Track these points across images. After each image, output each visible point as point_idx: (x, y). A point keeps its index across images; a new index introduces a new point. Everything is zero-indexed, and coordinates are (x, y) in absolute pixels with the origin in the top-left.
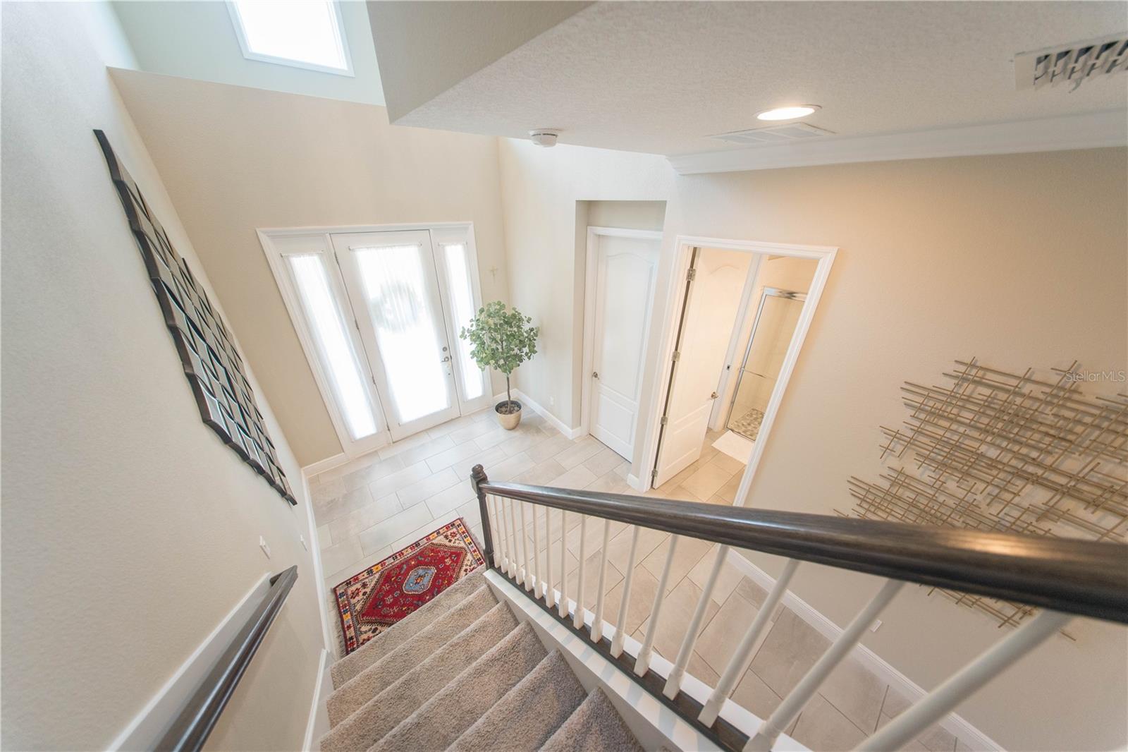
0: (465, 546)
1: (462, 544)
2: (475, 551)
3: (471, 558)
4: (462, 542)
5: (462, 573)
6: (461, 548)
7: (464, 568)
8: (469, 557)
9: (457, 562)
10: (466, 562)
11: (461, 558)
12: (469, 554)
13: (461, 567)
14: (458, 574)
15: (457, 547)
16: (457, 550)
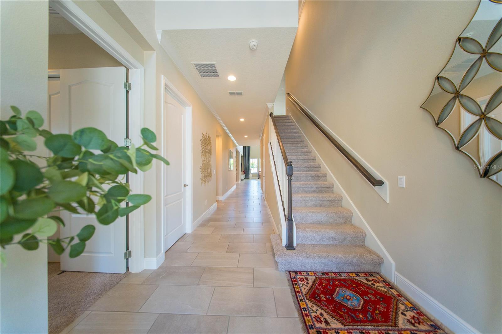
0: (307, 301)
1: (309, 303)
2: (298, 292)
3: (302, 289)
4: (309, 306)
5: (310, 282)
6: (311, 301)
7: (309, 286)
8: (304, 291)
9: (315, 293)
10: (307, 288)
11: (310, 293)
12: (304, 292)
13: (312, 287)
14: (314, 283)
15: (315, 304)
16: (315, 301)
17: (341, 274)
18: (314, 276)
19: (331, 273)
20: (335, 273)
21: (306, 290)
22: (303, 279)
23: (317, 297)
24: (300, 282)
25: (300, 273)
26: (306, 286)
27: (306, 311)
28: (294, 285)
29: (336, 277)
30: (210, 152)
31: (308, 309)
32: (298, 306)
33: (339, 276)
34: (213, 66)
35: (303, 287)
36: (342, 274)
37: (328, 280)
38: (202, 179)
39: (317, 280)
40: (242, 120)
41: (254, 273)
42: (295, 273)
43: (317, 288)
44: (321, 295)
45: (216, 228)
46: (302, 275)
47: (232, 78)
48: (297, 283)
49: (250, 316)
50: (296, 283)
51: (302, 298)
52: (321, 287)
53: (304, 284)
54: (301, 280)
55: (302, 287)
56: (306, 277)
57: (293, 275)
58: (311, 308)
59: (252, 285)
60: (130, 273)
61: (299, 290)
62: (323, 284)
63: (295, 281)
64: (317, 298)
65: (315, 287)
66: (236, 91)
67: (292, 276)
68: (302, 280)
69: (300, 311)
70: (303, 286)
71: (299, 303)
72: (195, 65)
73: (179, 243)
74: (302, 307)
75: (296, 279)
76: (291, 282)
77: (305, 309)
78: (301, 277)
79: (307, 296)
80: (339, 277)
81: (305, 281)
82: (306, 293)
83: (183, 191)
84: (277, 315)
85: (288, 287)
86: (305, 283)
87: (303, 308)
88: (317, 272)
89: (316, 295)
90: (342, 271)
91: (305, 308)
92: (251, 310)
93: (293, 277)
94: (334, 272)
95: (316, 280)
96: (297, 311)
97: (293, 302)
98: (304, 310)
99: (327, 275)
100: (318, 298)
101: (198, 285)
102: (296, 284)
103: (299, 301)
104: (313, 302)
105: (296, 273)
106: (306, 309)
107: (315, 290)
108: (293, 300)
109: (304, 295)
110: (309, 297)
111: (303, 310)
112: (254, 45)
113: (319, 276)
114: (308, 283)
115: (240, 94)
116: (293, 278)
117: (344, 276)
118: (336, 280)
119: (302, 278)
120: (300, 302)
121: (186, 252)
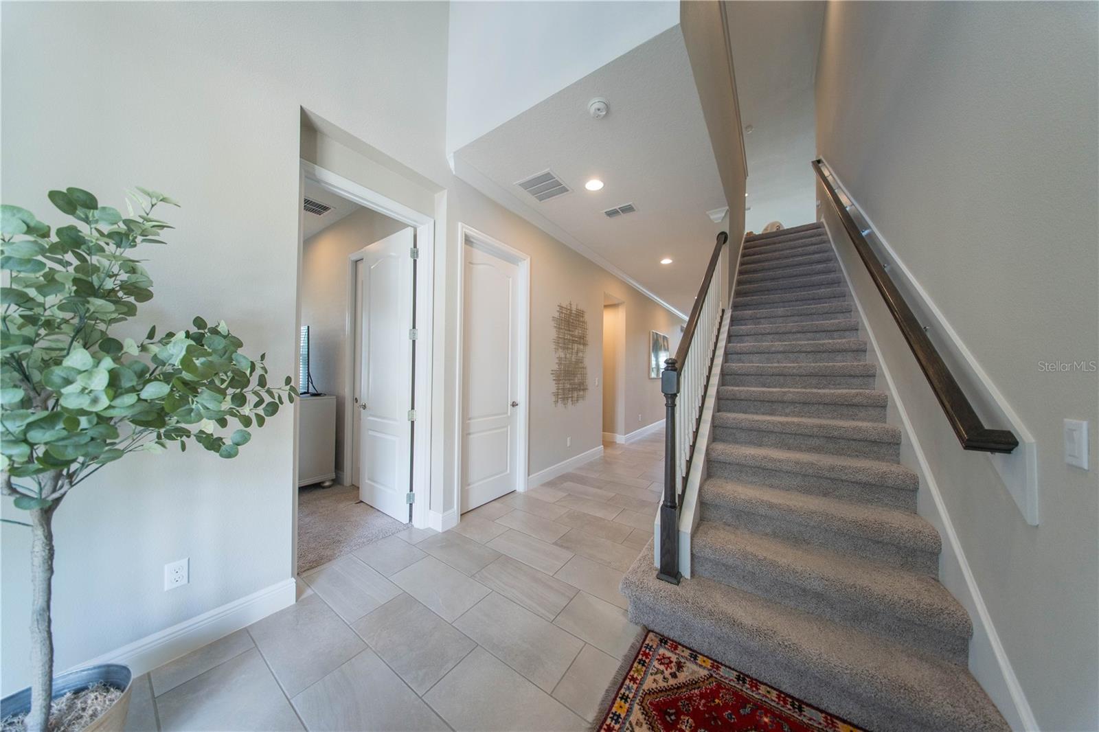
0: (636, 707)
1: (637, 714)
2: (633, 679)
3: (650, 679)
4: (633, 718)
5: (683, 677)
6: (645, 713)
7: (672, 682)
8: (649, 684)
9: (673, 703)
10: (662, 684)
11: (661, 698)
12: (645, 687)
13: (678, 688)
14: (693, 684)
15: (650, 724)
16: (656, 720)
17: (806, 708)
18: (709, 670)
19: (769, 689)
20: (783, 696)
21: (654, 686)
22: (671, 662)
23: (670, 715)
24: (656, 663)
25: (675, 645)
26: (664, 678)
27: (617, 722)
28: (637, 660)
29: (779, 706)
30: (582, 340)
31: (624, 723)
32: (610, 703)
33: (790, 709)
34: (548, 176)
35: (653, 677)
36: (807, 711)
37: (742, 700)
38: (557, 395)
39: (707, 682)
40: (666, 261)
41: (572, 599)
42: (661, 641)
43: (690, 699)
44: (687, 718)
45: (569, 495)
46: (676, 654)
47: (594, 185)
48: (647, 661)
49: (507, 663)
50: (645, 661)
51: (631, 696)
52: (703, 701)
53: (662, 672)
54: (663, 660)
55: (651, 674)
56: (683, 660)
57: (652, 640)
58: (634, 724)
59: (553, 618)
60: (412, 526)
61: (639, 677)
62: (717, 701)
63: (646, 655)
64: (667, 717)
65: (685, 693)
66: (619, 207)
67: (647, 642)
68: (667, 661)
69: (604, 714)
70: (656, 673)
71: (615, 699)
72: (520, 185)
73: (496, 504)
74: (614, 710)
75: (651, 653)
76: (634, 653)
77: (615, 718)
78: (668, 654)
79: (646, 699)
80: (788, 710)
81: (671, 669)
82: (650, 692)
83: (509, 414)
84: (553, 692)
85: (621, 658)
86: (667, 673)
87: (614, 714)
88: (726, 666)
89: (672, 709)
90: (812, 702)
91: (620, 715)
92: (516, 655)
93: (648, 645)
94: (781, 692)
95: (703, 682)
96: (597, 711)
97: (604, 690)
98: (612, 719)
99: (752, 686)
100: (673, 717)
101: (473, 576)
102: (642, 663)
103: (620, 695)
104: (649, 717)
105: (664, 640)
106: (620, 720)
107: (680, 699)
108: (610, 687)
109: (642, 691)
110: (651, 703)
111: (611, 715)
112: (599, 110)
113: (722, 677)
114: (674, 675)
115: (628, 209)
116: (646, 648)
117: (810, 719)
118: (768, 711)
119: (669, 658)
120: (618, 699)
121: (493, 521)
